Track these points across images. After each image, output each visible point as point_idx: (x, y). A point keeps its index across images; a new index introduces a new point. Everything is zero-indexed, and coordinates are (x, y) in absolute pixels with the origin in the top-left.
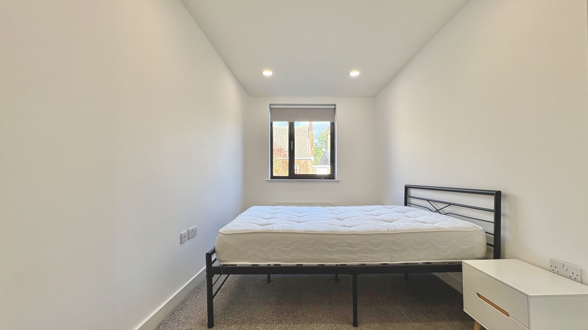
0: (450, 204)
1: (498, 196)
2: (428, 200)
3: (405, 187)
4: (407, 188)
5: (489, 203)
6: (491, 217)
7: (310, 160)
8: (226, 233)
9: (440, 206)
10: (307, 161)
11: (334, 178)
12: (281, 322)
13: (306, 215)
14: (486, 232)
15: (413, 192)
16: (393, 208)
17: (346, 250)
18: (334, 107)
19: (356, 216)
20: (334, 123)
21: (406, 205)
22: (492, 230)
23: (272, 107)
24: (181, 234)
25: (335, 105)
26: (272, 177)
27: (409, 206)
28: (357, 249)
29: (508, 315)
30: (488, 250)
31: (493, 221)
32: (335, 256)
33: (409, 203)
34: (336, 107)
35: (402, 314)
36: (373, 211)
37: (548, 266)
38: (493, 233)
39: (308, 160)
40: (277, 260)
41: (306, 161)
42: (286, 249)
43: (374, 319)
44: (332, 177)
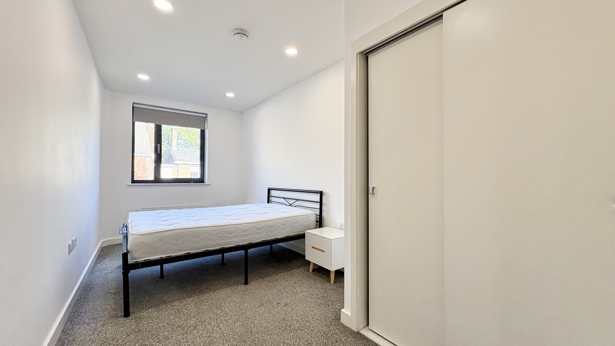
0: (298, 200)
1: (321, 193)
2: (284, 198)
3: (268, 189)
4: (269, 190)
5: (317, 197)
6: (318, 206)
7: (148, 157)
8: (142, 234)
9: (292, 202)
10: (145, 159)
11: (203, 182)
12: (191, 296)
13: (194, 215)
14: (316, 215)
15: (273, 193)
16: (260, 205)
17: (240, 235)
18: (205, 116)
19: (239, 213)
20: (204, 130)
21: (268, 202)
22: (318, 213)
23: (135, 105)
24: (69, 244)
25: (206, 114)
26: (133, 181)
27: (270, 203)
28: (247, 233)
29: (324, 251)
30: (316, 225)
31: (319, 208)
32: (233, 240)
33: (270, 201)
34: (207, 116)
35: (273, 272)
36: (248, 209)
37: (339, 227)
38: (319, 215)
39: (146, 157)
40: (188, 250)
41: (143, 158)
42: (196, 240)
43: (257, 278)
44: (201, 180)
